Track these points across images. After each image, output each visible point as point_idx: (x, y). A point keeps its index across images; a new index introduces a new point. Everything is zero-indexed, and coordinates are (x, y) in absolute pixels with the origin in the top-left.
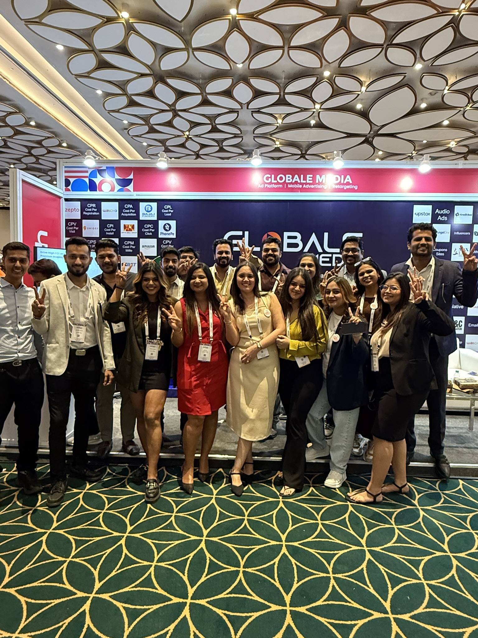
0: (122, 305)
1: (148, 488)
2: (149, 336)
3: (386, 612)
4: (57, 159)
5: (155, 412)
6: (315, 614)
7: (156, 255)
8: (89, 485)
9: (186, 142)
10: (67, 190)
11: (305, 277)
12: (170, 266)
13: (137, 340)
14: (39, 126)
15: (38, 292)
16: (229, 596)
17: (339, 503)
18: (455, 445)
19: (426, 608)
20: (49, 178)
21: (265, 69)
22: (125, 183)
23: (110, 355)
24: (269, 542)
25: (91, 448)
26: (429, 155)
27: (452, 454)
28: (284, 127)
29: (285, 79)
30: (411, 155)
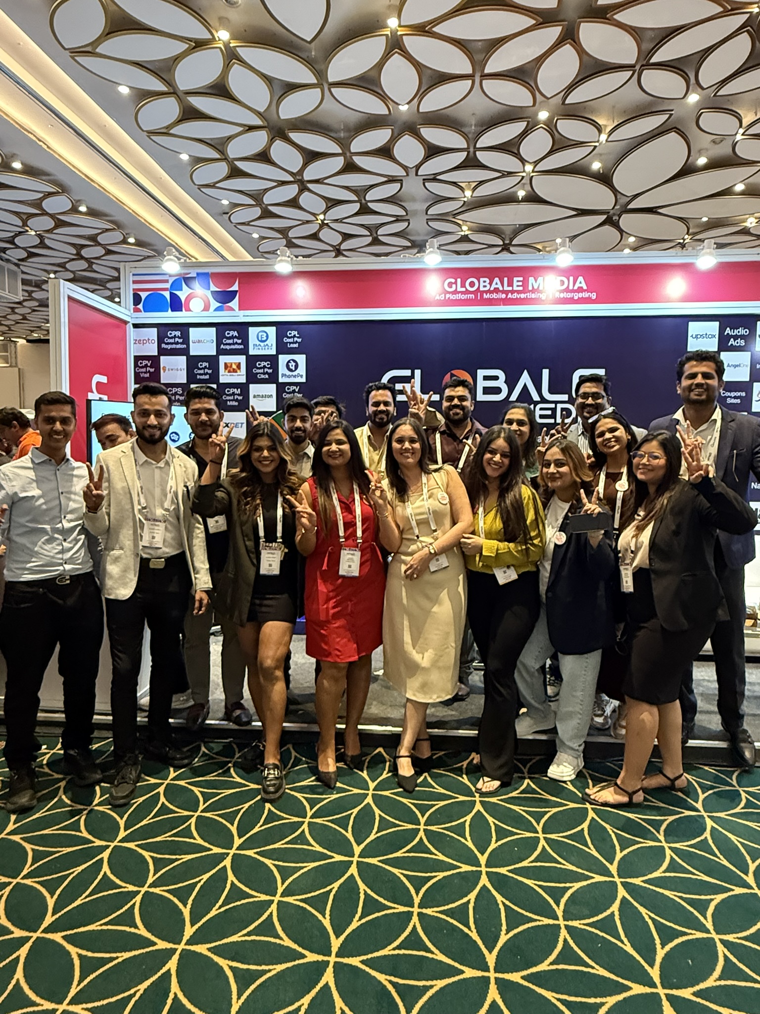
0: (222, 489)
1: (266, 778)
2: (265, 537)
3: (653, 985)
4: (122, 263)
5: (276, 657)
6: (536, 986)
7: (275, 410)
8: (175, 772)
9: (319, 230)
10: (137, 310)
11: (509, 440)
12: (297, 428)
13: (246, 546)
14: (92, 213)
15: (93, 469)
16: (397, 952)
17: (572, 805)
19: (720, 979)
20: (109, 293)
21: (443, 111)
22: (225, 297)
23: (203, 566)
24: (460, 867)
25: (176, 713)
26: (713, 241)
28: (476, 202)
29: (475, 126)
30: (682, 241)
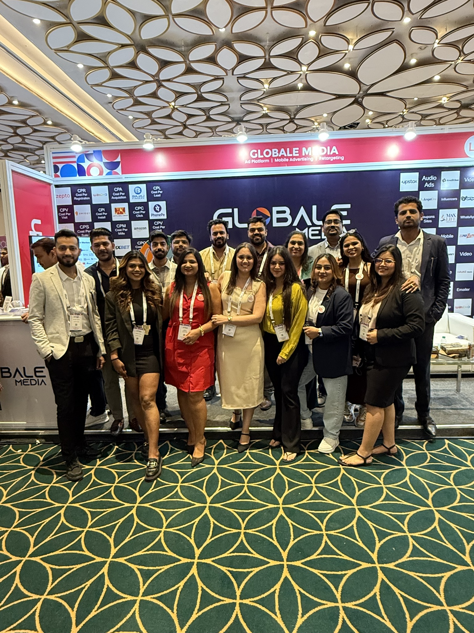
1: (149, 467)
3: (373, 562)
6: (309, 567)
7: (148, 237)
8: (100, 461)
9: (172, 113)
10: (56, 176)
12: (159, 249)
14: (22, 105)
16: (232, 554)
17: (332, 467)
18: (442, 407)
19: (410, 556)
20: (37, 158)
21: (248, 32)
22: (112, 166)
24: (267, 506)
27: (439, 416)
28: (271, 91)
29: (269, 41)
30: (402, 113)
